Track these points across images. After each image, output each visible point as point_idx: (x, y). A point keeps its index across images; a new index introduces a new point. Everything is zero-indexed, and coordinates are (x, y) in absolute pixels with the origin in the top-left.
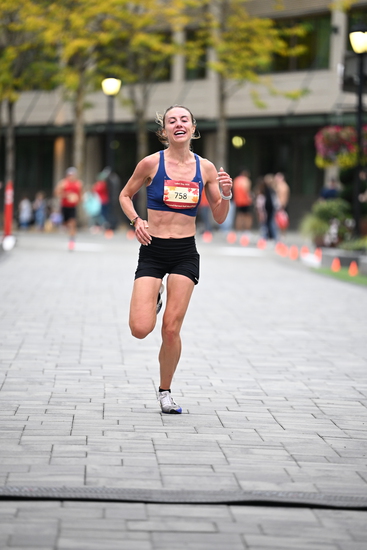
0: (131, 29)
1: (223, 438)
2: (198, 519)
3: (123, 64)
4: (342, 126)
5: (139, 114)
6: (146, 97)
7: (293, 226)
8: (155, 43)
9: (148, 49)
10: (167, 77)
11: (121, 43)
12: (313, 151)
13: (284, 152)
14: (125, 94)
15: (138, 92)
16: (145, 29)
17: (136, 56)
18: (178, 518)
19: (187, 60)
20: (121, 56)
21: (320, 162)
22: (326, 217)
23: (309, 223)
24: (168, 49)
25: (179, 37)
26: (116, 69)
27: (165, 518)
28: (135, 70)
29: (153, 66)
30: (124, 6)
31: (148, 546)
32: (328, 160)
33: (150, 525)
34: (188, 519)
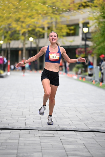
0: (36, 27)
1: (56, 116)
2: (50, 134)
3: (34, 35)
4: (82, 48)
5: (37, 45)
6: (39, 41)
7: (71, 69)
8: (41, 30)
9: (39, 31)
10: (43, 37)
11: (33, 30)
12: (75, 53)
13: (69, 54)
14: (34, 41)
15: (37, 41)
16: (39, 27)
17: (37, 33)
18: (46, 133)
19: (48, 34)
20: (33, 33)
21: (77, 56)
22: (78, 68)
23: (75, 69)
24: (44, 31)
25: (46, 29)
26: (32, 36)
27: (43, 134)
28: (37, 36)
29: (40, 35)
30: (34, 22)
31: (39, 139)
32: (79, 55)
33: (40, 135)
34: (48, 134)
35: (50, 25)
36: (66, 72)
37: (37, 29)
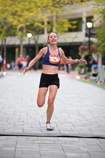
0: (34, 22)
1: (56, 121)
2: (50, 140)
3: (32, 30)
4: (85, 45)
5: (36, 42)
6: (38, 38)
7: (73, 69)
8: (40, 25)
9: (38, 26)
10: (43, 33)
11: (32, 25)
12: (78, 51)
13: (71, 52)
14: (33, 37)
15: (36, 37)
16: (38, 22)
17: (35, 28)
18: (46, 140)
19: (48, 29)
20: (32, 28)
21: (80, 54)
22: (81, 67)
23: (77, 68)
24: (43, 27)
25: (46, 24)
26: (31, 31)
27: (42, 140)
28: (35, 31)
29: (39, 30)
30: (33, 16)
31: (38, 147)
32: (82, 53)
33: (39, 142)
34: (48, 140)
35: (50, 20)
36: (68, 72)
37: (36, 24)
